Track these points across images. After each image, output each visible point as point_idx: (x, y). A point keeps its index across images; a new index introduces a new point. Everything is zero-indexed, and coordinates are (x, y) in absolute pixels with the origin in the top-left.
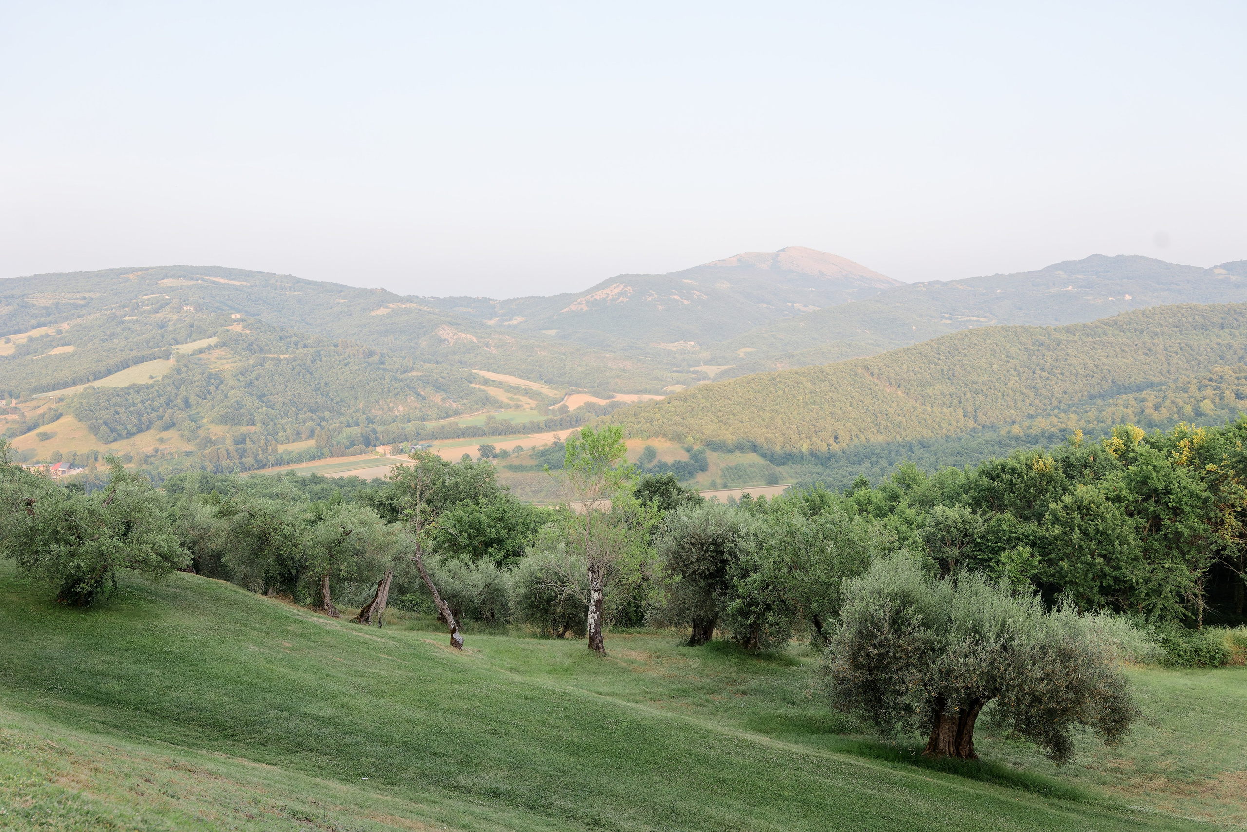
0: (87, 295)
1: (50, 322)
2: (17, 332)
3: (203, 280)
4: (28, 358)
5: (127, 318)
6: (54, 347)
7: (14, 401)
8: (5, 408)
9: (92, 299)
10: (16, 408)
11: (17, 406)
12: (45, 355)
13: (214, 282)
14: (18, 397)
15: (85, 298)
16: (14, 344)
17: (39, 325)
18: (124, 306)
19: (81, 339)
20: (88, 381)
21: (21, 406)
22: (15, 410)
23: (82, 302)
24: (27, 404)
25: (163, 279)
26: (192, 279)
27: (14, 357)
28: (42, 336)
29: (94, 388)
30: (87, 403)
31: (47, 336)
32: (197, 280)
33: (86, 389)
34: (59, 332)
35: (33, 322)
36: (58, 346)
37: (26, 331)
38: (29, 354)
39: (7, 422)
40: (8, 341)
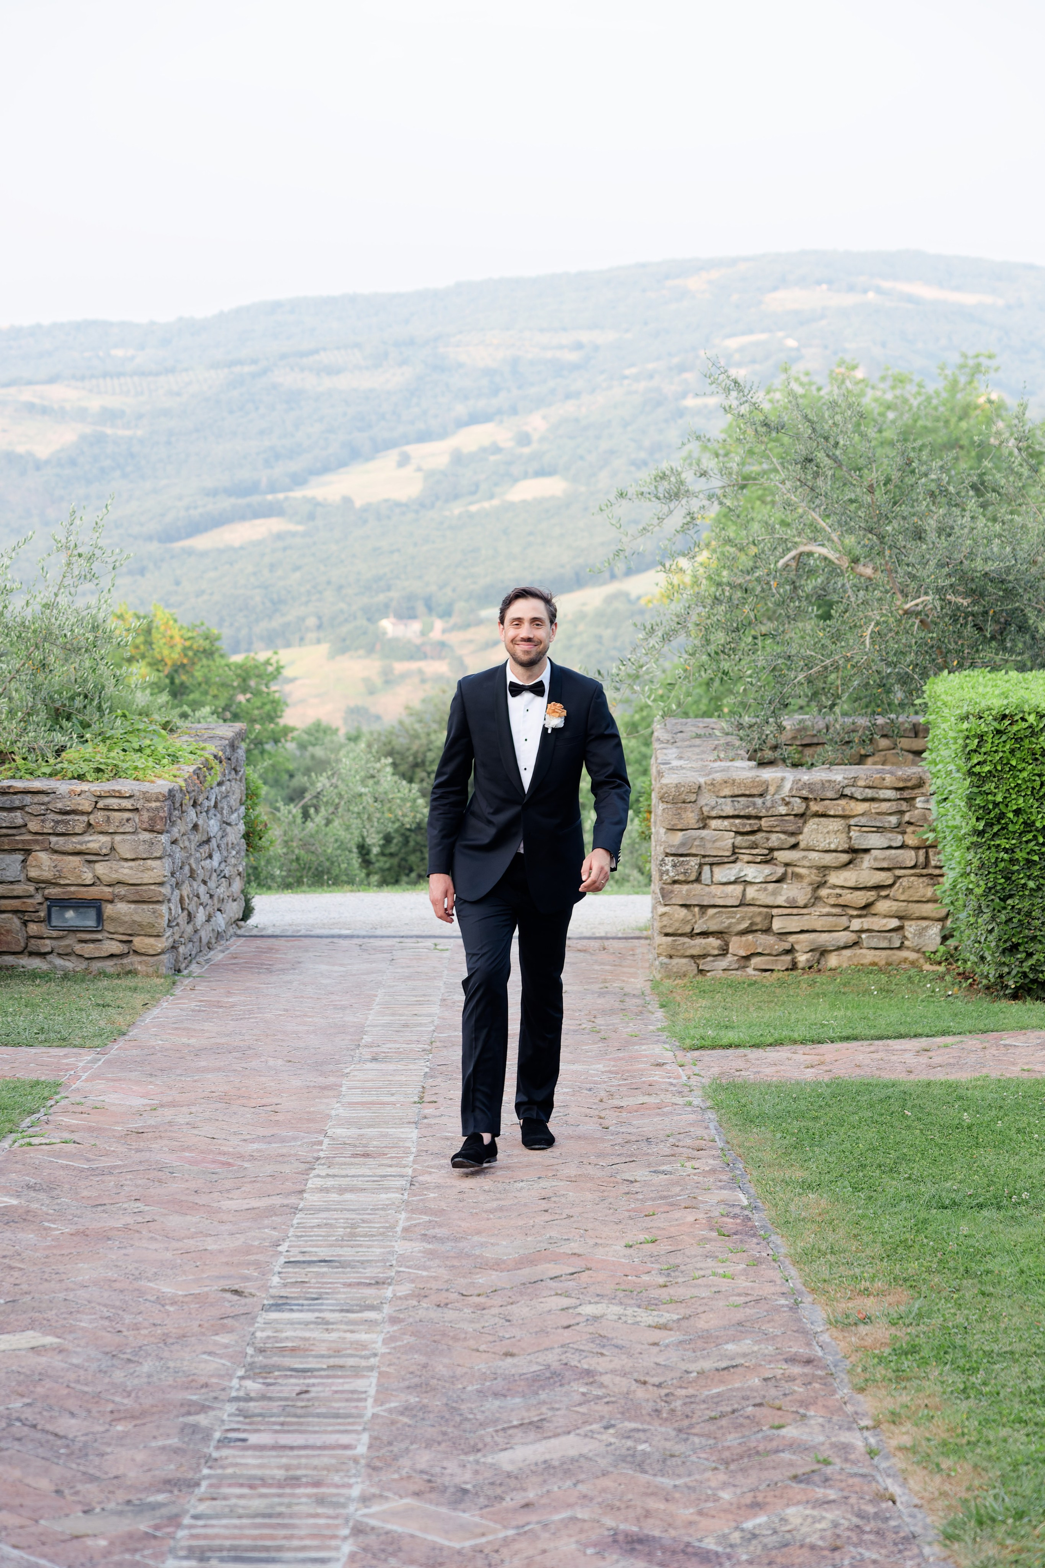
0: (585, 337)
1: (499, 412)
2: (423, 437)
3: (879, 291)
4: (457, 509)
5: (690, 402)
6: (516, 480)
7: (439, 625)
8: (418, 641)
9: (596, 348)
10: (442, 645)
11: (446, 637)
12: (495, 502)
13: (910, 299)
14: (446, 614)
15: (579, 346)
16: (419, 469)
17: (474, 419)
18: (682, 368)
19: (581, 458)
20: (613, 577)
21: (454, 638)
22: (441, 649)
23: (573, 357)
24: (469, 634)
25: (775, 289)
26: (851, 288)
27: (422, 505)
28: (484, 450)
29: (626, 595)
30: (615, 638)
31: (496, 449)
32: (865, 291)
33: (610, 599)
34: (524, 439)
35: (461, 409)
36: (526, 476)
37: (443, 435)
38: (456, 497)
39: (423, 681)
40: (404, 460)
